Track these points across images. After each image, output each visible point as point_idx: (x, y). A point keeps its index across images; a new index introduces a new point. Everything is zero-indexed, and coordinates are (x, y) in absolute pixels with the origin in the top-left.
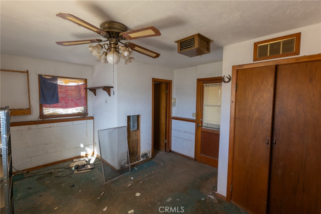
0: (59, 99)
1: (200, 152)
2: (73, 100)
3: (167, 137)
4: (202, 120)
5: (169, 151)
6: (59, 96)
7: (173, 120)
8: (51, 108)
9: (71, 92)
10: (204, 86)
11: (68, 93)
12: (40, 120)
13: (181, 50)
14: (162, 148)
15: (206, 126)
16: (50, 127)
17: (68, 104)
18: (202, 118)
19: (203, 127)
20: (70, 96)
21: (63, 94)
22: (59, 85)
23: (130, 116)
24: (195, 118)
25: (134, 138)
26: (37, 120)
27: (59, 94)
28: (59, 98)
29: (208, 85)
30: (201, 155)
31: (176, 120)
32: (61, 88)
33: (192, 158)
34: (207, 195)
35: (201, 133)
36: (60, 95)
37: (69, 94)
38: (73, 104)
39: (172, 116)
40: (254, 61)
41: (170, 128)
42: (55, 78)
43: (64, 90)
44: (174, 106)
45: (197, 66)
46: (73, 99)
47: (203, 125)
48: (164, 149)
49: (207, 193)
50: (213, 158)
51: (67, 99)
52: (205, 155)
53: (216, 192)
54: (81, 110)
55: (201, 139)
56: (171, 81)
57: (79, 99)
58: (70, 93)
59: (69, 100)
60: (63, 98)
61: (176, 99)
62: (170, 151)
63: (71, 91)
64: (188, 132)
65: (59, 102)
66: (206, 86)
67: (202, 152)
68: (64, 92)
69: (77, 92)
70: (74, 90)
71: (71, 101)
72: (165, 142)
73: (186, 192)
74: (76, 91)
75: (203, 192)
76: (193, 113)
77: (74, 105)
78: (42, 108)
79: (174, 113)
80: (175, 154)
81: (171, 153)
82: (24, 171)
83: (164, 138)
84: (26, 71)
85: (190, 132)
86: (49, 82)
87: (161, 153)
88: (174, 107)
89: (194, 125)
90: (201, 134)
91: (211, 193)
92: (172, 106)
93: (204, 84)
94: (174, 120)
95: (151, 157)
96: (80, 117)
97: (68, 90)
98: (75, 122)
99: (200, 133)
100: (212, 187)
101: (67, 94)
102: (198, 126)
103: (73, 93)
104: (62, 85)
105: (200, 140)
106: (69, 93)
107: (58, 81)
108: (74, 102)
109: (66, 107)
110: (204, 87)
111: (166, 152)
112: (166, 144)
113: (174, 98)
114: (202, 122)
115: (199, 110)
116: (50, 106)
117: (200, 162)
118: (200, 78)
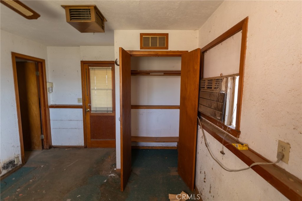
1: (90, 138)
3: (44, 131)
4: (90, 105)
5: (48, 148)
7: (51, 110)
10: (90, 69)
13: (71, 19)
14: (36, 147)
15: (95, 110)
18: (90, 102)
19: (91, 112)
24: (81, 104)
29: (95, 68)
30: (92, 140)
31: (55, 109)
33: (82, 146)
34: (108, 175)
35: (90, 118)
39: (49, 105)
40: (141, 49)
41: (47, 119)
44: (50, 91)
45: (79, 46)
47: (92, 110)
48: (41, 148)
49: (107, 174)
50: (104, 140)
52: (96, 139)
53: (115, 169)
55: (91, 125)
56: (44, 60)
61: (53, 84)
62: (51, 147)
64: (74, 120)
66: (92, 69)
67: (93, 137)
72: (40, 139)
73: (85, 183)
75: (103, 175)
76: (78, 99)
79: (51, 100)
80: (57, 149)
81: (52, 149)
83: (40, 133)
85: (77, 120)
87: (37, 154)
88: (50, 94)
89: (81, 111)
90: (90, 120)
91: (111, 172)
92: (48, 92)
93: (90, 67)
94: (53, 109)
95: (20, 163)
99: (88, 118)
100: (110, 166)
102: (86, 112)
105: (89, 126)
110: (90, 71)
111: (44, 150)
112: (42, 140)
113: (50, 82)
114: (90, 107)
115: (86, 94)
117: (91, 148)
118: (84, 60)
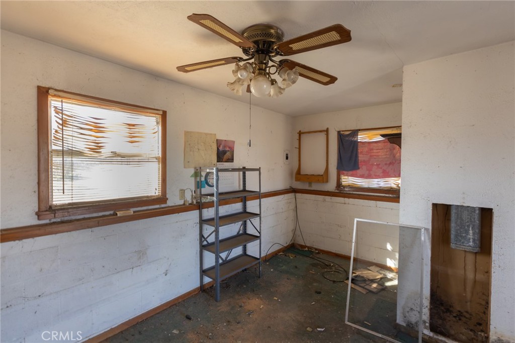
0: (360, 164)
2: (380, 166)
6: (359, 158)
8: (350, 176)
9: (378, 152)
11: (372, 154)
12: (336, 191)
16: (345, 204)
17: (371, 172)
20: (375, 158)
21: (365, 156)
22: (360, 142)
23: (450, 205)
25: (465, 269)
26: (334, 191)
27: (360, 155)
28: (360, 161)
32: (362, 147)
36: (361, 158)
37: (373, 156)
38: (380, 172)
42: (355, 133)
43: (366, 149)
46: (379, 164)
51: (370, 163)
54: (394, 184)
57: (390, 164)
58: (376, 154)
59: (373, 165)
60: (364, 161)
63: (377, 150)
65: (359, 168)
68: (367, 152)
69: (387, 152)
70: (382, 149)
71: (376, 167)
74: (386, 150)
77: (382, 174)
78: (340, 175)
82: (316, 249)
84: (325, 129)
86: (347, 139)
96: (391, 195)
97: (372, 150)
98: (380, 203)
101: (371, 156)
103: (380, 154)
104: (365, 142)
106: (374, 154)
107: (359, 137)
108: (381, 168)
109: (369, 176)
116: (347, 174)
